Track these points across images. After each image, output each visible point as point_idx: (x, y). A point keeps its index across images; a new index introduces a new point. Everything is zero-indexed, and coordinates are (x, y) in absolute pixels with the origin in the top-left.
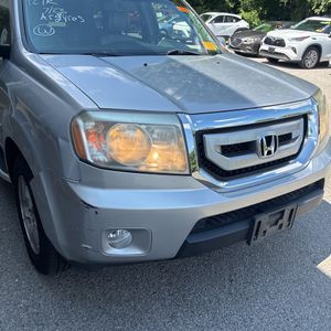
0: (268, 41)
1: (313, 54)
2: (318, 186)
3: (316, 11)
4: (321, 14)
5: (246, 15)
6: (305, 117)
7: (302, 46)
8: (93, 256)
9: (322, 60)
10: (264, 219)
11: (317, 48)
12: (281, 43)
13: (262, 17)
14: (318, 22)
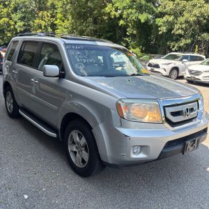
0: (150, 65)
1: (175, 72)
2: (205, 131)
3: (173, 49)
4: (176, 51)
5: (134, 50)
6: (197, 101)
7: (169, 68)
8: (126, 158)
9: (180, 75)
10: (189, 143)
11: (176, 69)
12: (157, 66)
13: (142, 51)
14: (175, 55)
